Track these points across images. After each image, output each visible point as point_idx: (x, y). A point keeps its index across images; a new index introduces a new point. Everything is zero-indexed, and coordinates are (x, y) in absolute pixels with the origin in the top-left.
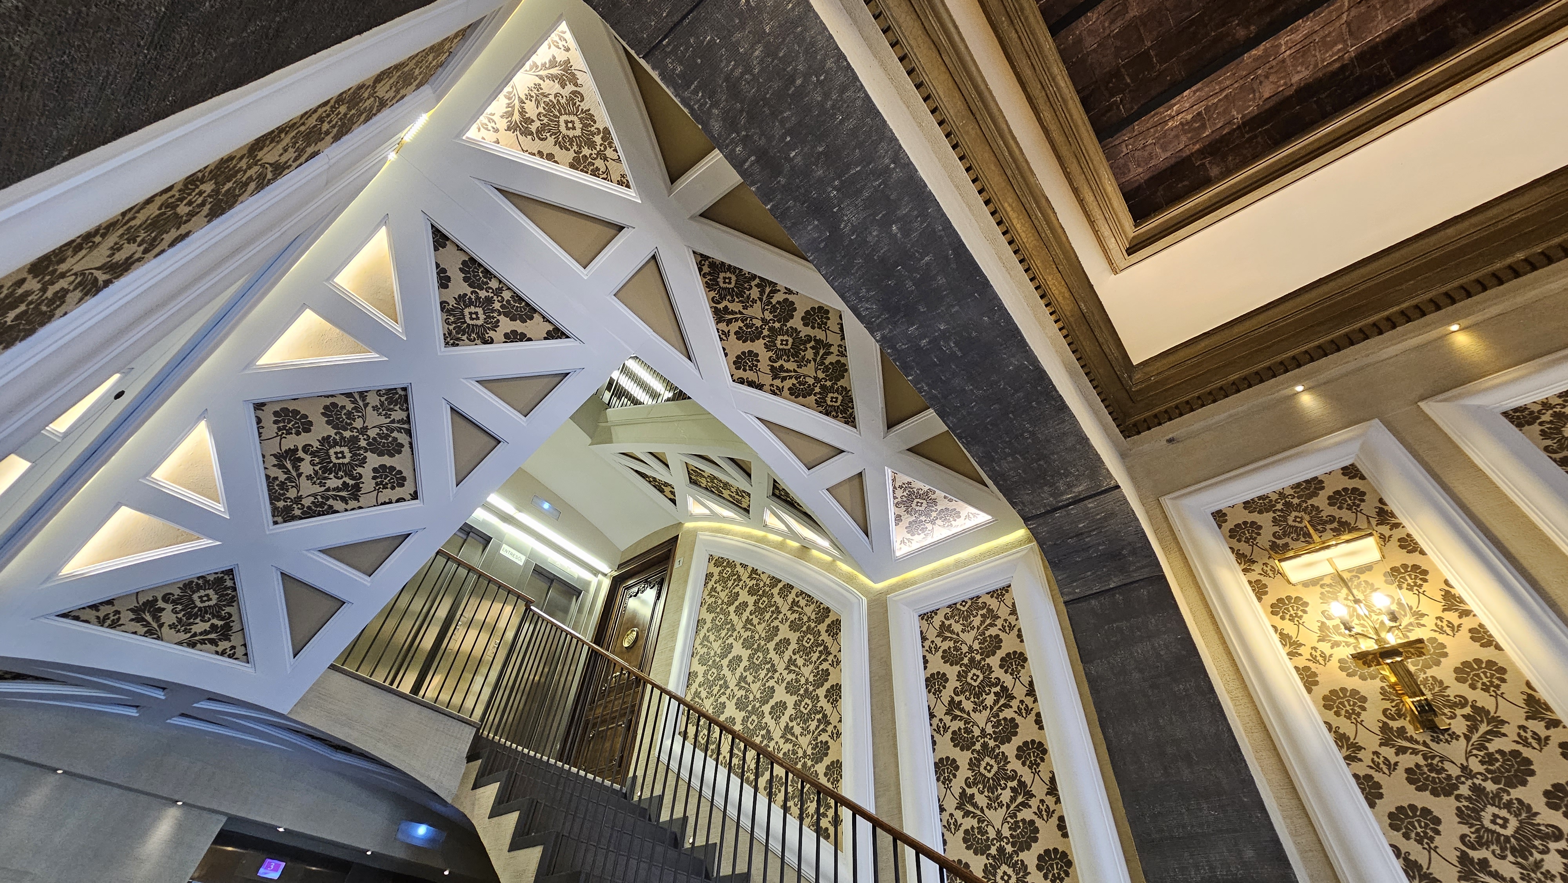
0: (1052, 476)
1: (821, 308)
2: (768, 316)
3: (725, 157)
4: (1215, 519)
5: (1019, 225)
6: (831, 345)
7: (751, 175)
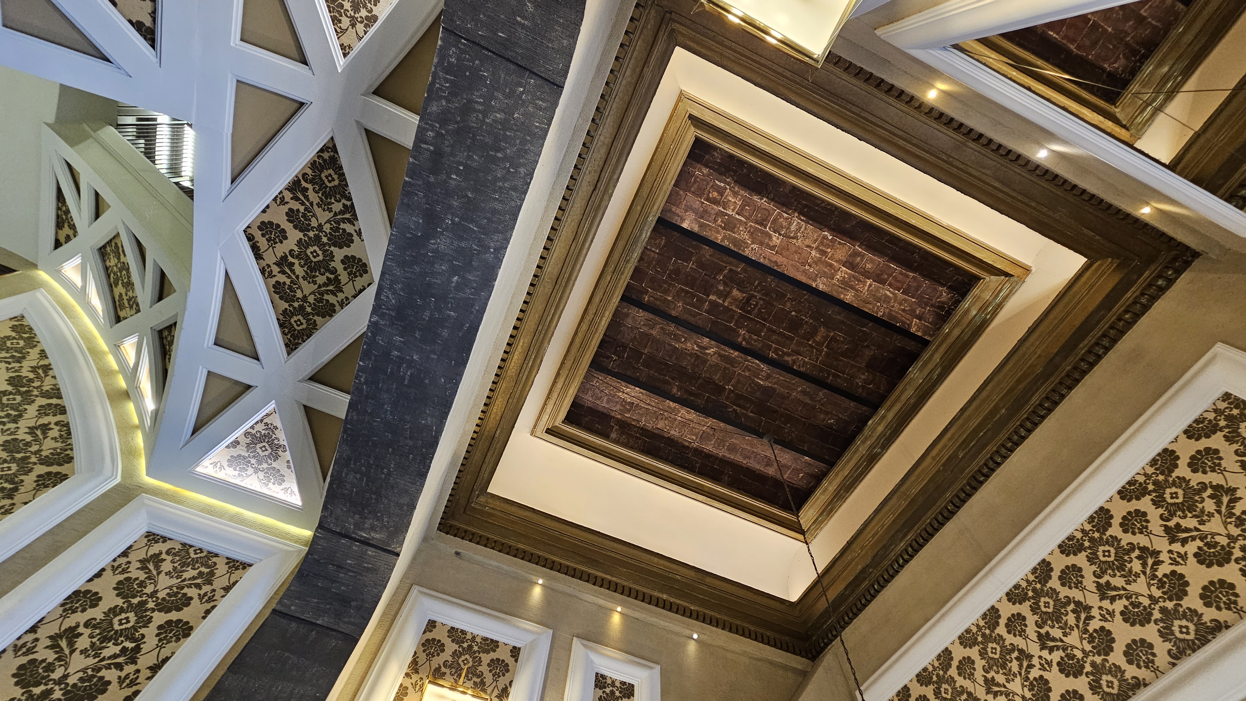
0: (370, 512)
1: (365, 265)
2: (327, 228)
3: (419, 126)
4: (427, 625)
5: (517, 357)
6: (342, 291)
7: (420, 153)
